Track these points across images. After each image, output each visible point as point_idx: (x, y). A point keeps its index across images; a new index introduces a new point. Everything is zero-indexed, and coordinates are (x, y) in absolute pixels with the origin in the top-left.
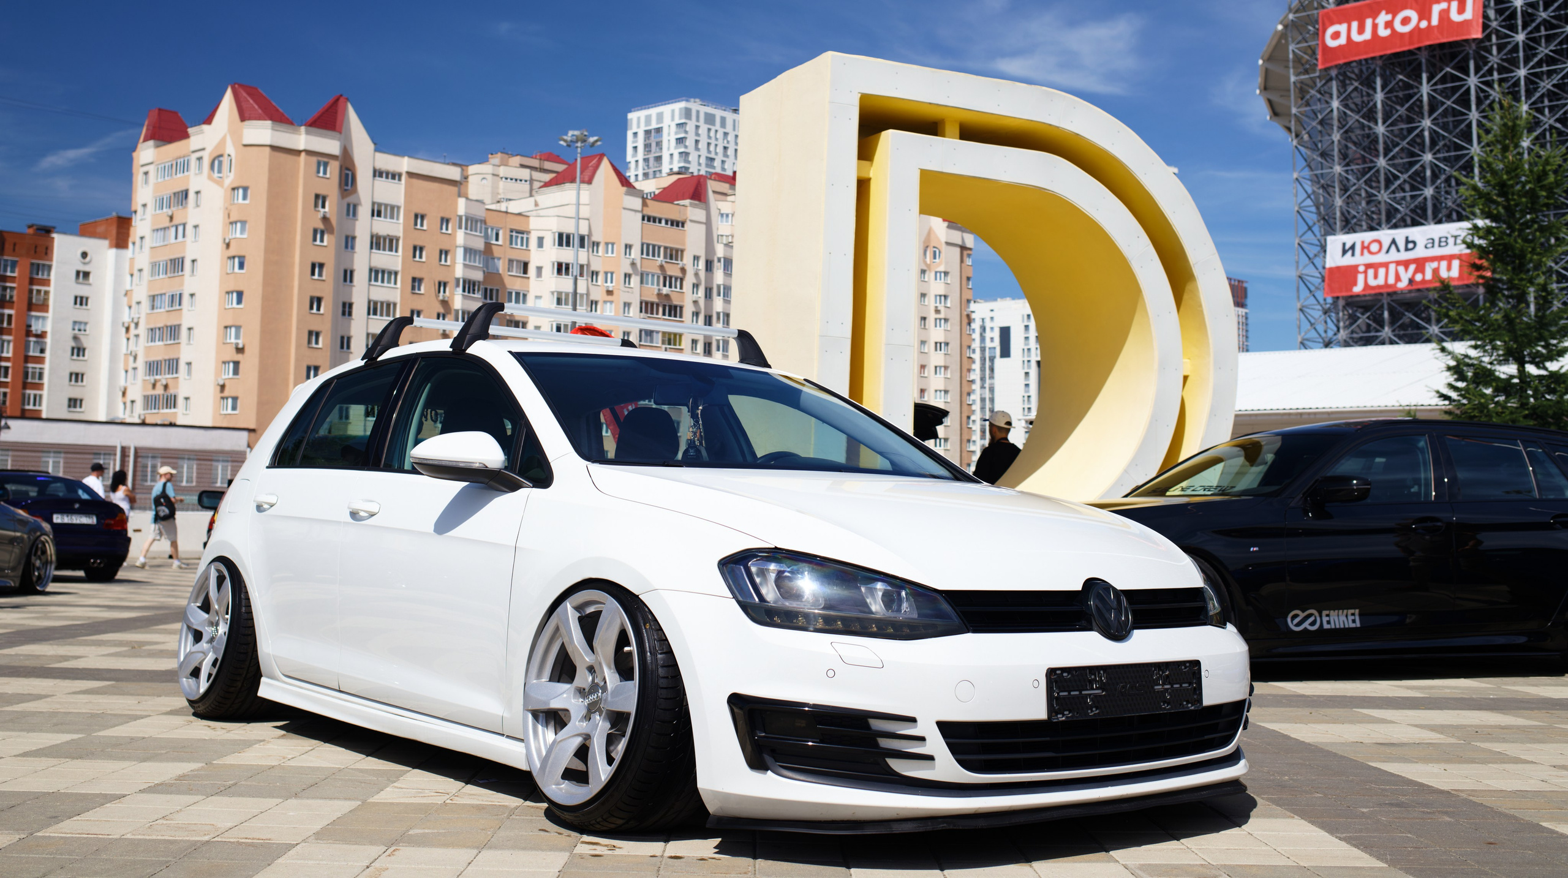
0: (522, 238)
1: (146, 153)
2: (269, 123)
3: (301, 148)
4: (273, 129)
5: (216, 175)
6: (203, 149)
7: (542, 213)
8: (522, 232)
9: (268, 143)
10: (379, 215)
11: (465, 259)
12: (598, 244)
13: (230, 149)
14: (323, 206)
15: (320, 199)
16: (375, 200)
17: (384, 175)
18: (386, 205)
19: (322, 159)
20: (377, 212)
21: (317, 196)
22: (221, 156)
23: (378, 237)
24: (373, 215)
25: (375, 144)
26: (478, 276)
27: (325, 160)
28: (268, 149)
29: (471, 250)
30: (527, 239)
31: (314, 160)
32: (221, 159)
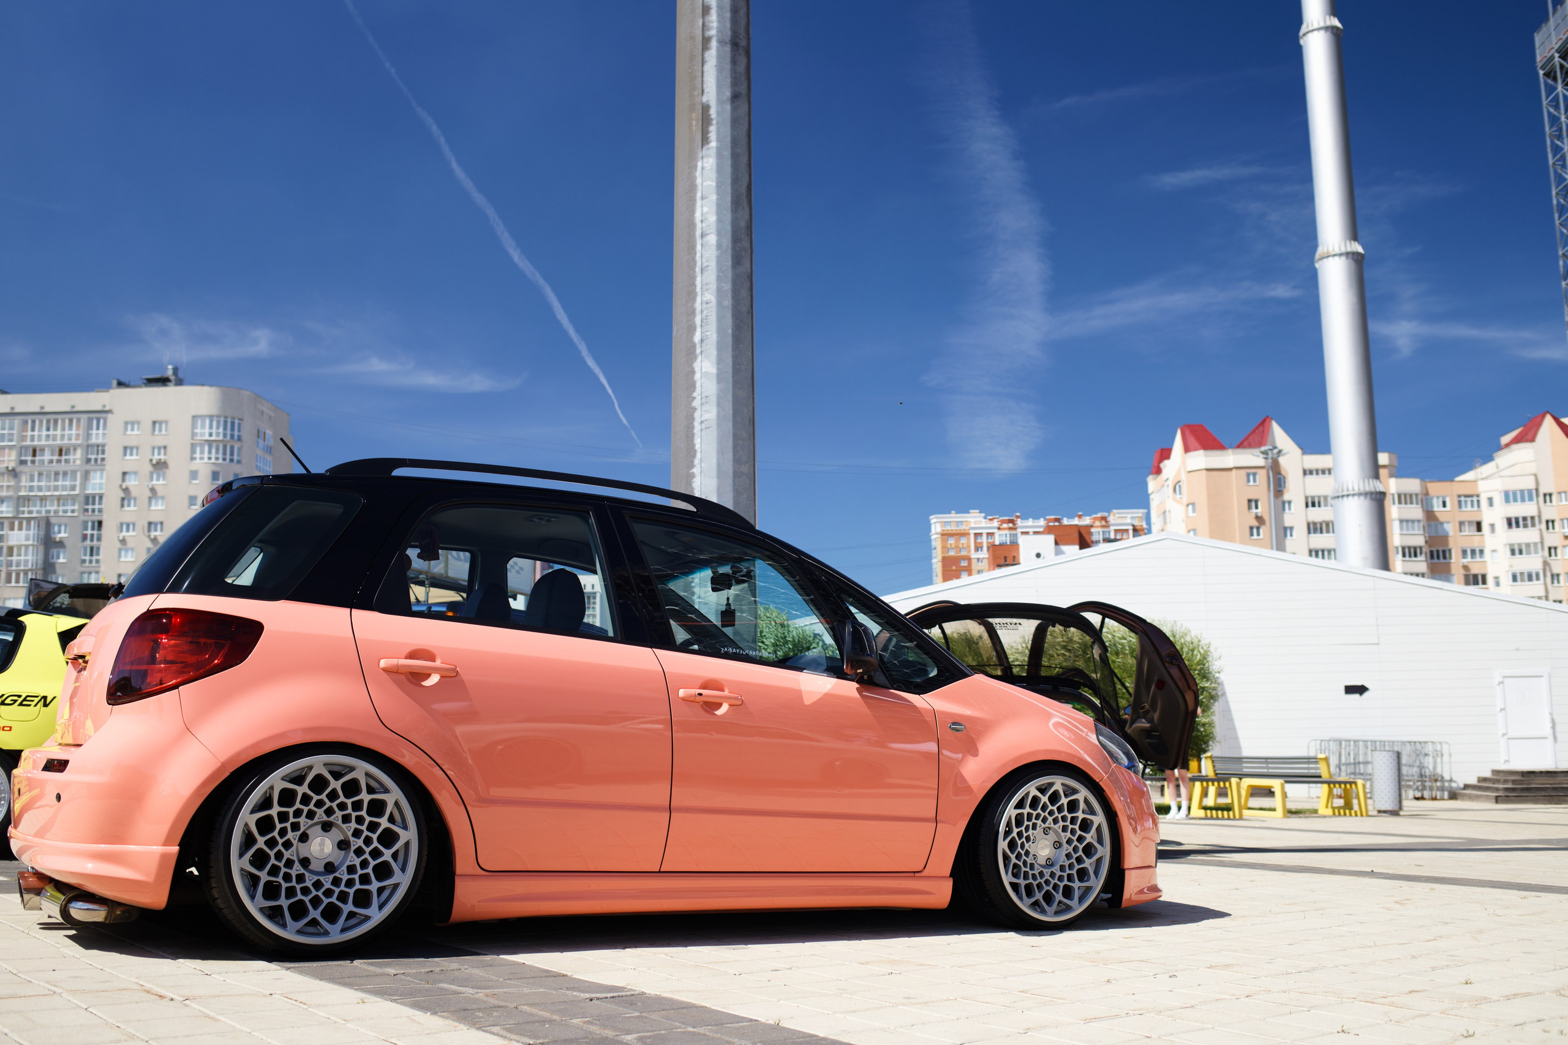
0: (1472, 501)
1: (1152, 483)
2: (1201, 452)
3: (1231, 466)
4: (1206, 456)
5: (1178, 496)
6: (1167, 479)
7: (1503, 473)
8: (1471, 496)
9: (1204, 467)
10: (1313, 505)
11: (1401, 528)
12: (1550, 495)
13: (1183, 477)
14: (1257, 507)
15: (1252, 503)
16: (1307, 494)
17: (1314, 472)
18: (1319, 497)
19: (1251, 472)
20: (1312, 503)
21: (1250, 501)
22: (1179, 482)
23: (1315, 524)
24: (1307, 506)
25: (1302, 449)
26: (1419, 541)
27: (1253, 471)
28: (1204, 472)
29: (1407, 521)
30: (1478, 501)
31: (1244, 472)
32: (1180, 484)
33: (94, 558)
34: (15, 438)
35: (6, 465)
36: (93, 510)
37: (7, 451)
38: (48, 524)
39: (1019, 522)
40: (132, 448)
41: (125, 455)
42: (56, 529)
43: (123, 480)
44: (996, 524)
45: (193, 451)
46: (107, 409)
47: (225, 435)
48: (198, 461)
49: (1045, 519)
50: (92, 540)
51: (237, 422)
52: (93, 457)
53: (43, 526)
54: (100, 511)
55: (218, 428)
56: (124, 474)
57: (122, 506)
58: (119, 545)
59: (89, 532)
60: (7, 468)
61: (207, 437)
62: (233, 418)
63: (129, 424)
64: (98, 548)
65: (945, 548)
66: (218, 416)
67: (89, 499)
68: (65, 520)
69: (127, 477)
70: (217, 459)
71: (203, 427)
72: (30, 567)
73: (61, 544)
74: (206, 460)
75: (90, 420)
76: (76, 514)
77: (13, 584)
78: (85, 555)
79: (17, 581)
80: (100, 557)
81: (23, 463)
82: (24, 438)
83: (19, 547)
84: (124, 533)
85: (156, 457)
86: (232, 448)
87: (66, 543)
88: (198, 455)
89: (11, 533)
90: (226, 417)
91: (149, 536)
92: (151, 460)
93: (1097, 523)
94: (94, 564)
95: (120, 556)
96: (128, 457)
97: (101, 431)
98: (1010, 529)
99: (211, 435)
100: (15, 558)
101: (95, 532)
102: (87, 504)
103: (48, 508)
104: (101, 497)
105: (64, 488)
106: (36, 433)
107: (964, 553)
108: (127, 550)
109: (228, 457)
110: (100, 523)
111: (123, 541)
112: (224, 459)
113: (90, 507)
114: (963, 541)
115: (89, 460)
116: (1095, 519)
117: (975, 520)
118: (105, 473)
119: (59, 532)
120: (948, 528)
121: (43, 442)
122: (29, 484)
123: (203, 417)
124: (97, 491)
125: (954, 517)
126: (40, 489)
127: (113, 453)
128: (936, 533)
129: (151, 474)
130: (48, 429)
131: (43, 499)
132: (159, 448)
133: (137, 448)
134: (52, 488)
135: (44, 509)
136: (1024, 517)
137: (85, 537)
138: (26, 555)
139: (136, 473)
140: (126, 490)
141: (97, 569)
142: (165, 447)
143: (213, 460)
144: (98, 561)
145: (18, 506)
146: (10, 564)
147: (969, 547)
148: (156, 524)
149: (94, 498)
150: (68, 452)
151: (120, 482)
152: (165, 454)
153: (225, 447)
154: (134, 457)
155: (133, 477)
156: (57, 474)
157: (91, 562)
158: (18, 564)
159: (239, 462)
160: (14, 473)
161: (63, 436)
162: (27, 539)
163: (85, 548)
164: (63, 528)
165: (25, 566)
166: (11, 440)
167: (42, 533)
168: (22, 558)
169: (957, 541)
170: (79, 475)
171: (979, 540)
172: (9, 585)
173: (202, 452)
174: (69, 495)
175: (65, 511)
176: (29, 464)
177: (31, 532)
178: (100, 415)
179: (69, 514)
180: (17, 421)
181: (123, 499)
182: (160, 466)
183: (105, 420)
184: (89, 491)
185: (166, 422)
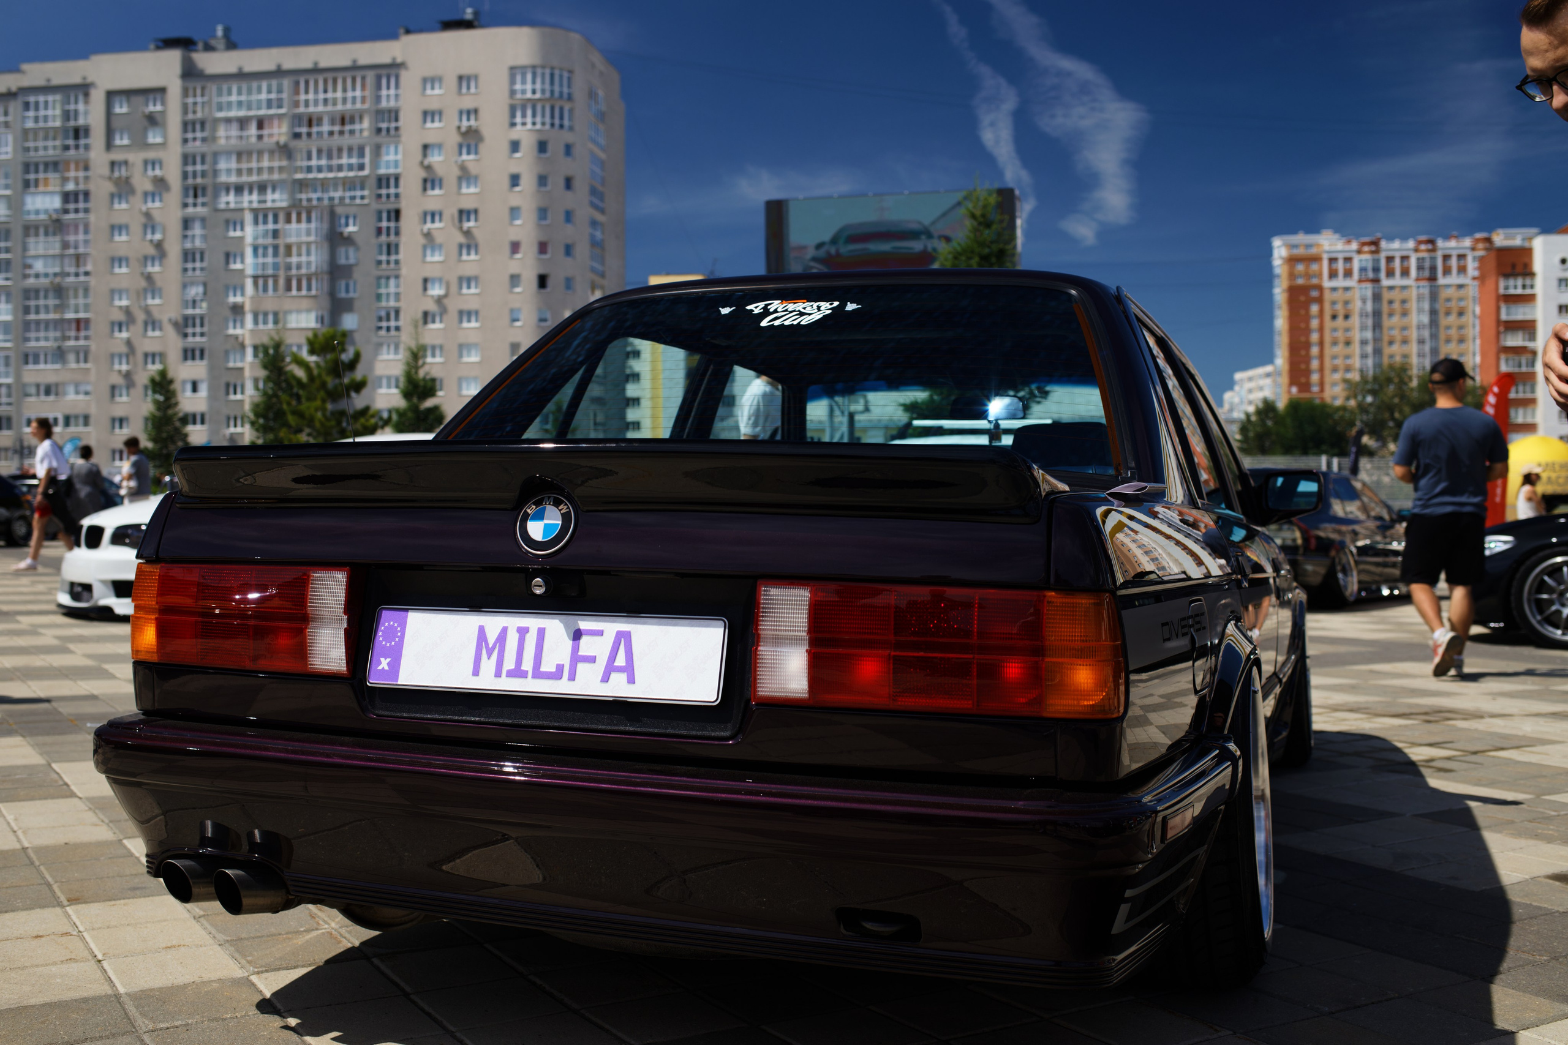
33: (393, 258)
34: (286, 103)
35: (275, 139)
36: (388, 196)
37: (276, 122)
38: (333, 215)
39: (1383, 244)
40: (433, 114)
41: (425, 121)
42: (343, 221)
43: (425, 155)
44: (1354, 246)
45: (513, 115)
46: (399, 60)
47: (552, 92)
48: (519, 127)
49: (1416, 240)
50: (388, 234)
51: (566, 75)
52: (384, 125)
53: (326, 217)
54: (397, 196)
55: (543, 82)
56: (425, 147)
57: (425, 189)
58: (422, 241)
59: (384, 224)
60: (278, 143)
61: (529, 95)
62: (561, 69)
63: (430, 81)
64: (397, 246)
65: (1292, 276)
66: (543, 67)
67: (383, 181)
68: (352, 211)
69: (429, 152)
70: (543, 124)
71: (524, 82)
72: (313, 269)
73: (349, 240)
74: (529, 126)
75: (379, 78)
76: (366, 201)
77: (294, 292)
78: (381, 253)
79: (299, 289)
80: (401, 256)
81: (297, 136)
82: (296, 104)
83: (299, 245)
84: (429, 225)
85: (465, 124)
86: (561, 109)
87: (359, 240)
88: (518, 120)
89: (288, 226)
90: (552, 68)
91: (461, 228)
92: (459, 128)
93: (1480, 245)
94: (392, 265)
95: (425, 255)
96: (429, 125)
97: (392, 92)
98: (1372, 252)
99: (534, 92)
100: (294, 260)
101: (392, 224)
102: (380, 187)
103: (332, 194)
104: (397, 178)
105: (350, 167)
106: (311, 96)
107: (1315, 281)
108: (433, 250)
109: (557, 121)
110: (397, 213)
111: (428, 235)
112: (552, 125)
113: (384, 192)
114: (1314, 267)
115: (379, 130)
116: (1477, 241)
117: (1328, 243)
118: (400, 148)
119: (347, 225)
120: (1296, 252)
121: (321, 108)
122: (305, 163)
123: (523, 69)
124: (392, 171)
125: (1301, 238)
126: (320, 169)
127: (409, 120)
128: (1281, 258)
129: (460, 146)
130: (325, 91)
131: (324, 185)
132: (469, 113)
133: (440, 113)
134: (335, 168)
135: (326, 196)
136: (1390, 238)
137: (379, 231)
138: (308, 254)
139: (440, 146)
140: (428, 168)
141: (396, 273)
142: (476, 111)
143: (538, 126)
144: (397, 262)
145: (292, 194)
146: (288, 267)
147: (1320, 275)
148: (468, 213)
149: (388, 180)
150: (352, 121)
151: (419, 157)
152: (476, 119)
153: (552, 109)
154: (437, 124)
155: (436, 151)
156: (340, 150)
157: (388, 262)
158: (299, 267)
159: (571, 128)
160: (285, 151)
161: (344, 100)
162: (308, 233)
163: (380, 246)
164: (351, 221)
165: (307, 269)
166: (280, 107)
167: (326, 226)
168: (304, 259)
169: (1307, 267)
170: (367, 151)
171: (1334, 266)
172: (289, 294)
173: (524, 116)
174: (356, 177)
175: (353, 198)
176: (304, 137)
177: (313, 225)
178: (391, 70)
179: (358, 201)
180: (286, 83)
181: (425, 181)
182: (471, 139)
183: (397, 77)
184: (382, 171)
185: (476, 77)
